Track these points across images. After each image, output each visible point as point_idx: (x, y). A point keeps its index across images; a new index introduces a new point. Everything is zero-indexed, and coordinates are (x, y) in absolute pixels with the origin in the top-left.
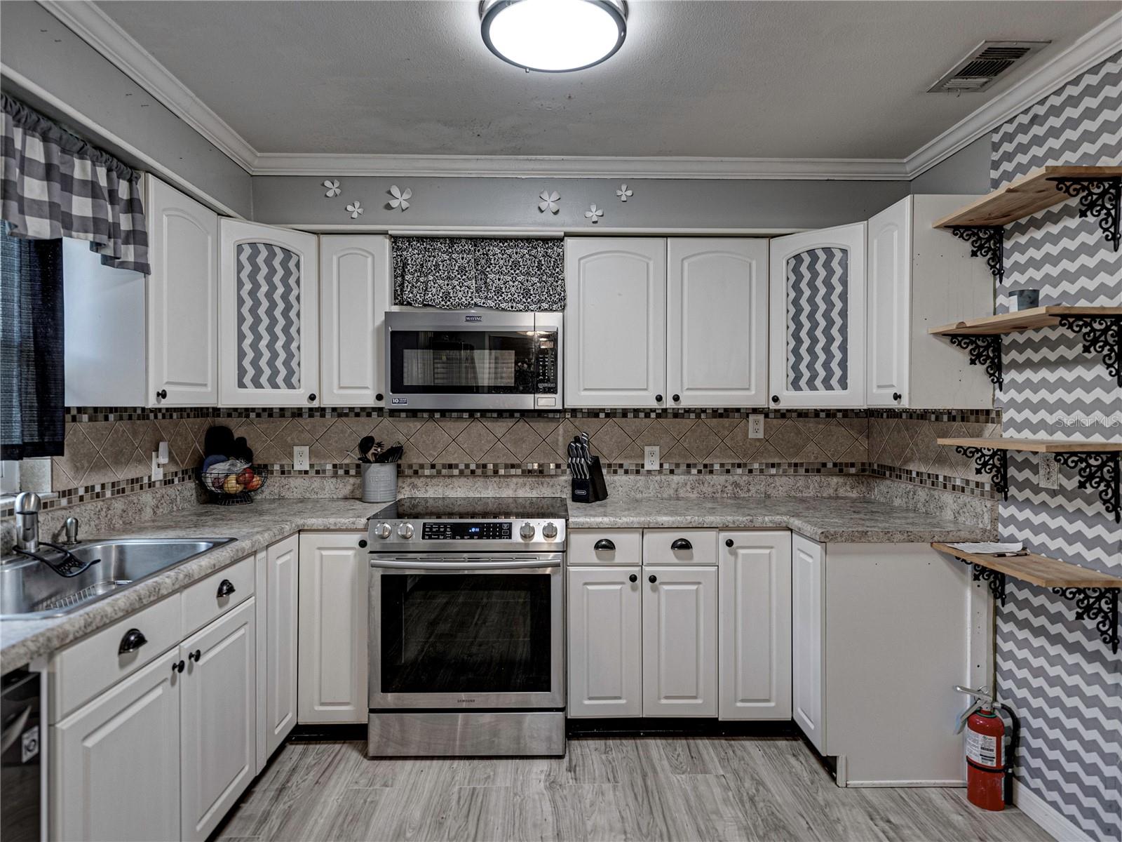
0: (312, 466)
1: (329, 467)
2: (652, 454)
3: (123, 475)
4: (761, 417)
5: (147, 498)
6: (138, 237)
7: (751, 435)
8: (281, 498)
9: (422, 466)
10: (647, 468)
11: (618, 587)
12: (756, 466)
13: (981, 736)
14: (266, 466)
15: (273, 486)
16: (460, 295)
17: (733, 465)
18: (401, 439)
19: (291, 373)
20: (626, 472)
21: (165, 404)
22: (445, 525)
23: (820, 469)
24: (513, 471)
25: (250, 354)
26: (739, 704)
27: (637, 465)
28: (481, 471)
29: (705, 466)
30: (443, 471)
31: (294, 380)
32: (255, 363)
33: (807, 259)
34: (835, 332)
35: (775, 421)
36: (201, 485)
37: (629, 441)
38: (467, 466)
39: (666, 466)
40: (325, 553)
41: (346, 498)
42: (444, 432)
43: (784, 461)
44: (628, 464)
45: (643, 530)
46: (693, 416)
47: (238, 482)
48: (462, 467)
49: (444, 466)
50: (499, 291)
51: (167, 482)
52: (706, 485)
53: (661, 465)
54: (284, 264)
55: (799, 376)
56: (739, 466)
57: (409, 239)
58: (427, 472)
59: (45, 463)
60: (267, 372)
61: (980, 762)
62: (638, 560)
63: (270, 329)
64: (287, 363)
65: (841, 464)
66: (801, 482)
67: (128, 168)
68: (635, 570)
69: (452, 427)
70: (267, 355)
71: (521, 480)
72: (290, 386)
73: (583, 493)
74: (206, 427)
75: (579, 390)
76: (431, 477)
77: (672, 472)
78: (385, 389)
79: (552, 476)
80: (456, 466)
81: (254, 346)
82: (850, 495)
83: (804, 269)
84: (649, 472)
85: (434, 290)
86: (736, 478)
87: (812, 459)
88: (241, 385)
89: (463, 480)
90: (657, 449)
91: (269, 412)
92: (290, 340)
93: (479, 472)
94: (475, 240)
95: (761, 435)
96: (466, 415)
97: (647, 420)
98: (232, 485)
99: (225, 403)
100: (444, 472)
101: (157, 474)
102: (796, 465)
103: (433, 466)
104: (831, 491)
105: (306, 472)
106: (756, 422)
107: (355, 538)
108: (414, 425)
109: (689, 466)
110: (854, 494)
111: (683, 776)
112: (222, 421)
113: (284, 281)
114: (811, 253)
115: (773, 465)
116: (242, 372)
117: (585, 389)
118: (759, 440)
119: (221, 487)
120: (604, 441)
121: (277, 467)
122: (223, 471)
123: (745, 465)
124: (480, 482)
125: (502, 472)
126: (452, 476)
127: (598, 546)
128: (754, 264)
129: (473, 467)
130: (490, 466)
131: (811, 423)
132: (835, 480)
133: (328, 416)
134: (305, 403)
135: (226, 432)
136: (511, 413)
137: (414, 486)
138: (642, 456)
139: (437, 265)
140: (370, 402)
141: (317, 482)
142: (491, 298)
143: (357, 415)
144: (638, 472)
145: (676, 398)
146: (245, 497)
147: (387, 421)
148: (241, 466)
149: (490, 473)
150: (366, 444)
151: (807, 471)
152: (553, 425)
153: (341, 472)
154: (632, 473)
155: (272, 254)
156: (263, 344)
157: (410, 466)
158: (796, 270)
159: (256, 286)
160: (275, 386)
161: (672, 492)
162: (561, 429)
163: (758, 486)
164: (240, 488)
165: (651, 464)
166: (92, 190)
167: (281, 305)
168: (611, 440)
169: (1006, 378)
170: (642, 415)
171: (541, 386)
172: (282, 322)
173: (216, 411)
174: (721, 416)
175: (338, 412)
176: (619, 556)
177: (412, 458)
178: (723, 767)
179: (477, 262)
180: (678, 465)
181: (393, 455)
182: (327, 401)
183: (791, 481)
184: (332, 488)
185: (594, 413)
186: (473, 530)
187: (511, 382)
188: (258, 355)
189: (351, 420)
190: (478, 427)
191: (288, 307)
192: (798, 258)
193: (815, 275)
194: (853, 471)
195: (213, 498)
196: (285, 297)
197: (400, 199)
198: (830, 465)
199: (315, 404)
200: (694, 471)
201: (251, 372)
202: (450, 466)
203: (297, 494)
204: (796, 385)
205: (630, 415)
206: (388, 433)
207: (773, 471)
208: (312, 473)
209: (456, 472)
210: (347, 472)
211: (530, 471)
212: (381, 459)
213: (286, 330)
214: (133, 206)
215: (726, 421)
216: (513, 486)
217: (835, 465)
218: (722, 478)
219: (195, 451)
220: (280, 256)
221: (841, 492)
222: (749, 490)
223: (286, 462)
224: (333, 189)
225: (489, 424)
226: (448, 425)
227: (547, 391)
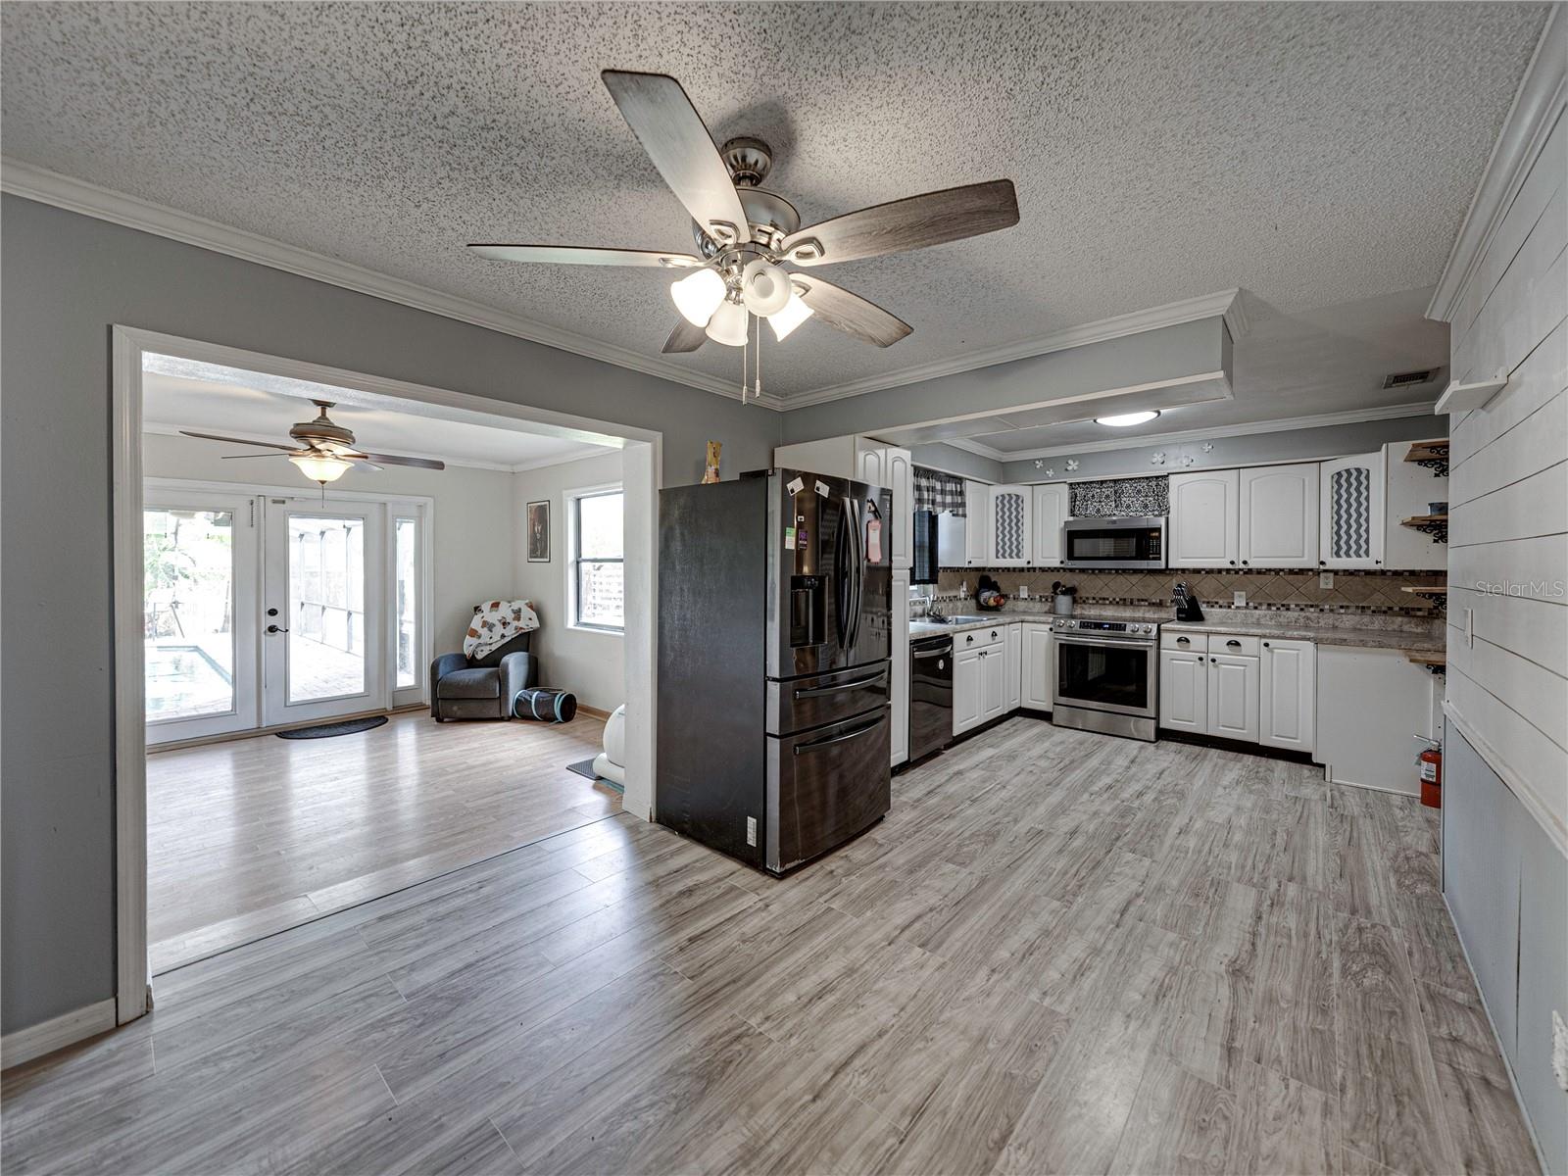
0: (1029, 596)
1: (1038, 597)
2: (1240, 596)
3: (952, 594)
4: (1332, 574)
5: (959, 604)
6: (963, 505)
7: (1322, 586)
8: (1014, 611)
9: (1087, 598)
10: (1236, 604)
11: (1192, 663)
12: (1327, 607)
13: (1427, 763)
14: (1007, 595)
15: (1009, 605)
16: (1106, 510)
17: (1306, 606)
18: (1076, 584)
19: (1019, 551)
20: (1221, 607)
21: (971, 566)
22: (1092, 624)
23: (1386, 611)
24: (1142, 603)
25: (1001, 544)
26: (1274, 737)
27: (1228, 603)
28: (1122, 603)
29: (1283, 605)
30: (1101, 601)
31: (1020, 555)
32: (1003, 547)
33: (1345, 475)
34: (1362, 521)
35: (1345, 578)
36: (978, 602)
37: (1223, 588)
38: (1114, 600)
39: (1251, 604)
40: (1034, 631)
41: (1046, 612)
42: (1100, 581)
43: (1353, 604)
44: (1221, 602)
45: (1208, 634)
47: (994, 601)
48: (1111, 599)
50: (1128, 507)
51: (966, 599)
52: (1283, 617)
53: (1247, 603)
54: (1016, 502)
55: (1339, 548)
56: (1312, 606)
57: (1078, 484)
58: (1091, 601)
59: (930, 587)
60: (1008, 551)
62: (1204, 649)
63: (1010, 532)
64: (1017, 547)
65: (1407, 608)
66: (1366, 619)
67: (959, 480)
68: (1203, 655)
69: (1105, 578)
70: (1008, 544)
71: (1147, 608)
72: (1018, 557)
73: (1183, 615)
74: (981, 576)
75: (1180, 557)
76: (1093, 604)
77: (1256, 608)
78: (1064, 557)
79: (1166, 606)
80: (1108, 599)
81: (1003, 540)
82: (1415, 630)
83: (1343, 481)
84: (1237, 607)
85: (1091, 508)
86: (1309, 614)
87: (1379, 604)
88: (997, 557)
89: (1111, 607)
90: (1244, 593)
91: (1008, 569)
92: (1018, 536)
94: (1115, 481)
95: (1331, 586)
97: (1237, 575)
98: (992, 602)
99: (991, 565)
101: (962, 595)
102: (1363, 607)
103: (1094, 599)
104: (1396, 627)
105: (1026, 599)
106: (1327, 578)
107: (1049, 626)
108: (1084, 577)
109: (1269, 605)
110: (1419, 630)
112: (986, 573)
113: (1016, 509)
114: (1348, 471)
115: (1342, 607)
116: (997, 551)
118: (1329, 589)
119: (987, 603)
120: (1204, 588)
121: (1011, 595)
122: (988, 596)
123: (1317, 606)
124: (1121, 608)
127: (1179, 640)
128: (1308, 479)
129: (1118, 600)
132: (1400, 619)
133: (1037, 572)
134: (1025, 565)
135: (988, 578)
136: (1141, 571)
137: (1084, 609)
138: (1233, 598)
139: (1093, 496)
140: (1058, 565)
141: (1031, 604)
142: (1124, 511)
143: (1052, 571)
144: (1230, 607)
145: (1245, 563)
146: (996, 609)
147: (1068, 575)
148: (996, 594)
150: (1056, 585)
151: (1374, 612)
152: (1169, 578)
153: (1043, 599)
154: (1224, 607)
155: (1011, 498)
156: (1006, 539)
157: (1081, 598)
158: (1338, 482)
159: (1004, 513)
160: (1012, 557)
161: (1255, 620)
163: (1327, 620)
164: (995, 604)
165: (1239, 601)
166: (951, 493)
167: (1015, 521)
168: (1209, 587)
170: (1232, 572)
171: (1152, 556)
172: (1015, 528)
173: (984, 569)
174: (1296, 573)
175: (1043, 570)
176: (1192, 646)
177: (1083, 594)
179: (1116, 492)
180: (1260, 604)
181: (1071, 591)
182: (1037, 564)
183: (1357, 618)
184: (1038, 607)
185: (1197, 571)
186: (1106, 626)
187: (1134, 554)
188: (1005, 544)
189: (1050, 574)
190: (1121, 578)
191: (1018, 521)
192: (1339, 474)
193: (1350, 485)
194: (1419, 613)
195: (983, 608)
196: (1016, 517)
197: (1073, 465)
198: (1396, 609)
199: (1030, 566)
200: (1274, 608)
201: (1001, 551)
202: (1104, 599)
203: (1021, 609)
204: (1338, 555)
205: (1224, 573)
206: (1067, 580)
207: (1342, 611)
208: (1029, 599)
210: (1046, 599)
211: (1153, 604)
212: (1064, 593)
213: (1017, 532)
214: (961, 493)
215: (1300, 577)
216: (1142, 611)
217: (1401, 609)
218: (1296, 614)
219: (976, 586)
220: (1014, 498)
221: (1406, 628)
222: (1318, 622)
223: (1016, 593)
224: (1039, 464)
226: (1102, 576)
227: (1154, 559)
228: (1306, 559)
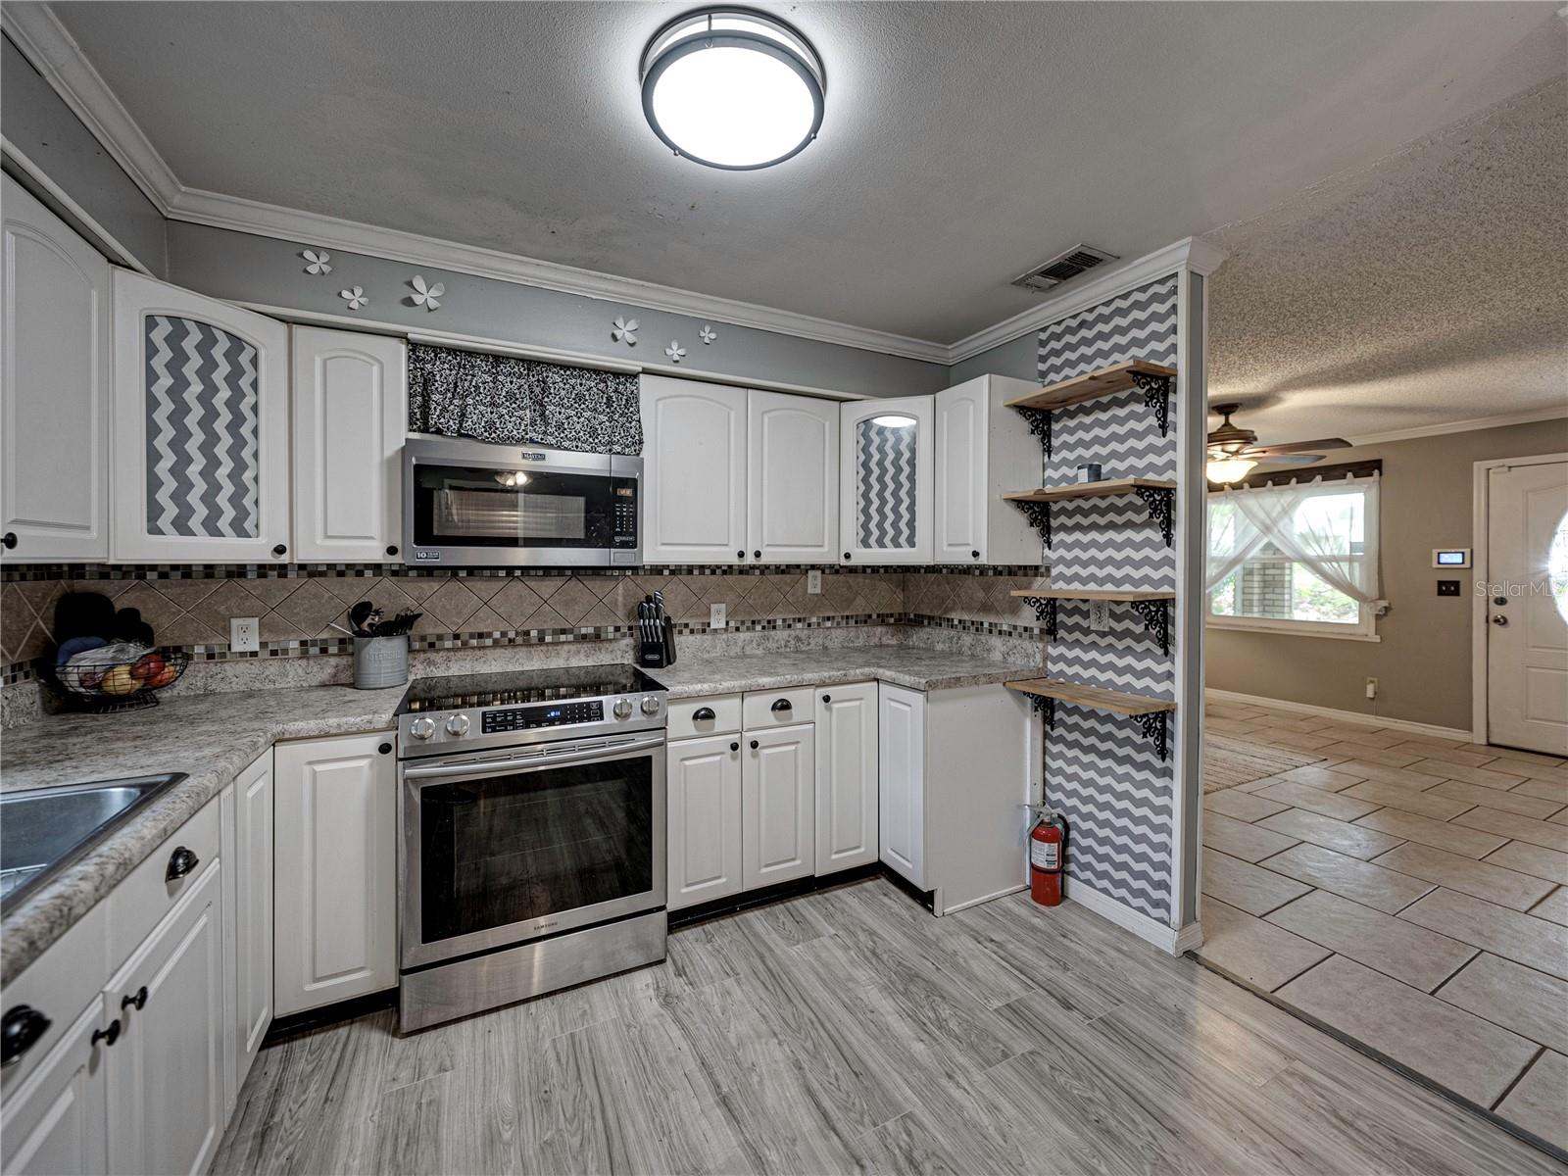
0: (263, 645)
1: (294, 645)
2: (718, 612)
4: (819, 573)
7: (810, 590)
8: (208, 694)
9: (440, 637)
10: (712, 627)
11: (718, 758)
12: (814, 620)
13: (1046, 845)
14: (178, 649)
15: (192, 679)
16: (510, 426)
17: (794, 619)
18: (414, 604)
19: (242, 515)
20: (692, 632)
21: (13, 557)
22: (514, 712)
23: (866, 620)
24: (563, 638)
25: (171, 484)
26: (834, 857)
27: (703, 624)
28: (524, 640)
29: (769, 622)
30: (471, 641)
31: (248, 525)
32: (178, 497)
34: (903, 494)
35: (831, 577)
36: (54, 687)
37: (694, 599)
38: (504, 634)
39: (732, 624)
40: (319, 768)
41: (323, 686)
42: (472, 593)
43: (838, 614)
44: (694, 623)
45: (743, 694)
46: (757, 572)
47: (133, 675)
48: (497, 635)
49: (472, 636)
50: (560, 427)
52: (771, 640)
53: (727, 623)
54: (231, 357)
55: (868, 533)
56: (799, 620)
57: (436, 348)
58: (448, 644)
60: (201, 511)
61: (1046, 867)
62: (738, 727)
63: (207, 449)
64: (235, 500)
65: (883, 615)
66: (852, 633)
68: (735, 738)
69: (481, 587)
70: (200, 487)
71: (573, 648)
72: (242, 533)
73: (656, 657)
74: (57, 593)
75: (656, 544)
76: (454, 649)
77: (737, 629)
79: (611, 640)
80: (489, 635)
81: (177, 472)
82: (891, 642)
83: (873, 434)
84: (715, 630)
85: (475, 417)
86: (798, 632)
87: (860, 612)
88: (154, 530)
89: (499, 651)
90: (723, 606)
91: (186, 571)
92: (241, 465)
93: (519, 640)
94: (528, 362)
95: (818, 591)
96: (502, 573)
97: (712, 577)
98: (122, 680)
99: (122, 554)
100: (474, 642)
102: (847, 617)
103: (456, 637)
104: (877, 640)
105: (254, 654)
106: (815, 578)
107: (372, 743)
108: (430, 587)
109: (753, 622)
110: (894, 642)
111: (799, 946)
112: (91, 584)
113: (231, 381)
115: (828, 619)
116: (154, 511)
117: (663, 544)
118: (817, 595)
119: (99, 686)
120: (673, 599)
121: (199, 649)
122: (100, 662)
123: (805, 619)
124: (522, 652)
125: (548, 639)
126: (484, 647)
127: (696, 716)
128: (827, 424)
129: (511, 635)
130: (534, 633)
131: (860, 578)
132: (879, 630)
133: (292, 575)
135: (98, 601)
136: (562, 571)
137: (430, 663)
138: (708, 614)
141: (273, 667)
142: (552, 434)
143: (341, 574)
144: (704, 631)
145: (758, 554)
146: (144, 697)
147: (388, 582)
148: (135, 651)
149: (535, 641)
150: (360, 612)
151: (856, 622)
152: (612, 584)
153: (314, 650)
154: (698, 633)
155: (208, 338)
156: (193, 471)
157: (423, 638)
158: (865, 435)
159: (181, 382)
160: (213, 531)
161: (738, 650)
162: (621, 586)
163: (816, 640)
164: (138, 685)
165: (717, 622)
167: (226, 416)
168: (676, 597)
169: (1055, 539)
170: (708, 572)
171: (618, 539)
172: (225, 439)
173: (77, 570)
174: (783, 572)
175: (308, 570)
176: (719, 724)
177: (427, 627)
178: (832, 925)
179: (530, 388)
180: (743, 623)
181: (400, 625)
182: (304, 555)
183: (844, 632)
184: (300, 673)
186: (553, 714)
188: (185, 485)
189: (332, 581)
190: (517, 588)
191: (239, 419)
192: (868, 423)
194: (892, 620)
195: (80, 704)
196: (232, 405)
197: (426, 291)
198: (874, 616)
199: (284, 559)
200: (758, 628)
201: (171, 511)
202: (481, 636)
203: (238, 686)
204: (865, 543)
205: (696, 572)
206: (393, 596)
207: (828, 624)
208: (265, 654)
209: (489, 642)
210: (324, 651)
211: (584, 637)
212: (388, 629)
213: (234, 452)
215: (787, 578)
216: (564, 654)
217: (878, 616)
218: (785, 634)
219: (38, 631)
220: (221, 342)
221: (886, 640)
222: (809, 644)
223: (216, 642)
224: (317, 264)
225: (532, 584)
226: (478, 585)
227: (624, 545)
228: (826, 549)
